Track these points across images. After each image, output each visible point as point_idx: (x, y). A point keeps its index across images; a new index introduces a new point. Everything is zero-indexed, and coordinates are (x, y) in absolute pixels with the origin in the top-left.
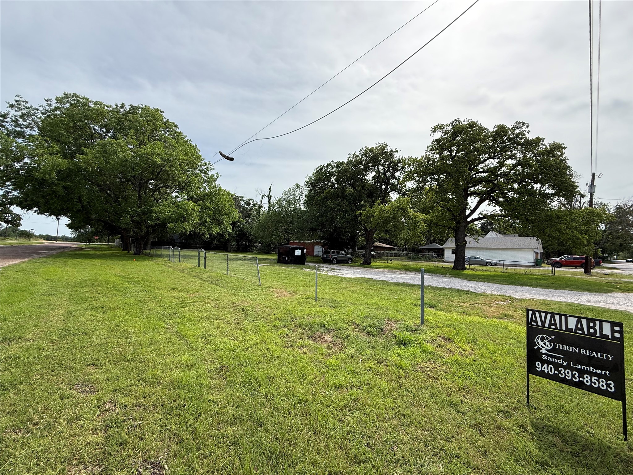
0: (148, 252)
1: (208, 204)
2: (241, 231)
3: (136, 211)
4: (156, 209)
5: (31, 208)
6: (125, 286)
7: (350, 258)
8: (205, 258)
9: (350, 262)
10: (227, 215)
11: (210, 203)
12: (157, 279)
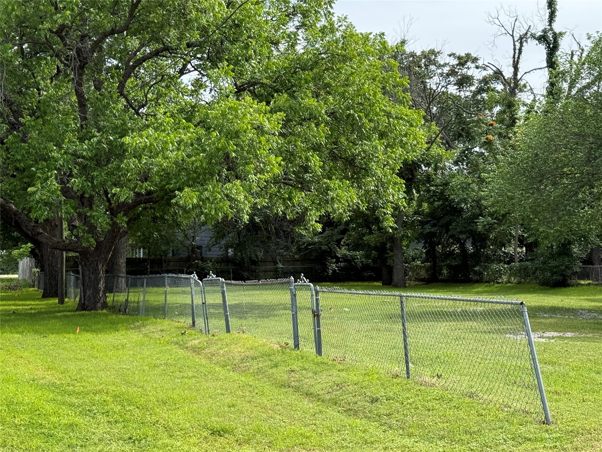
0: (121, 298)
1: (310, 102)
2: (442, 196)
3: (75, 155)
4: (138, 140)
6: (64, 421)
8: (316, 315)
10: (382, 135)
11: (317, 95)
12: (162, 395)
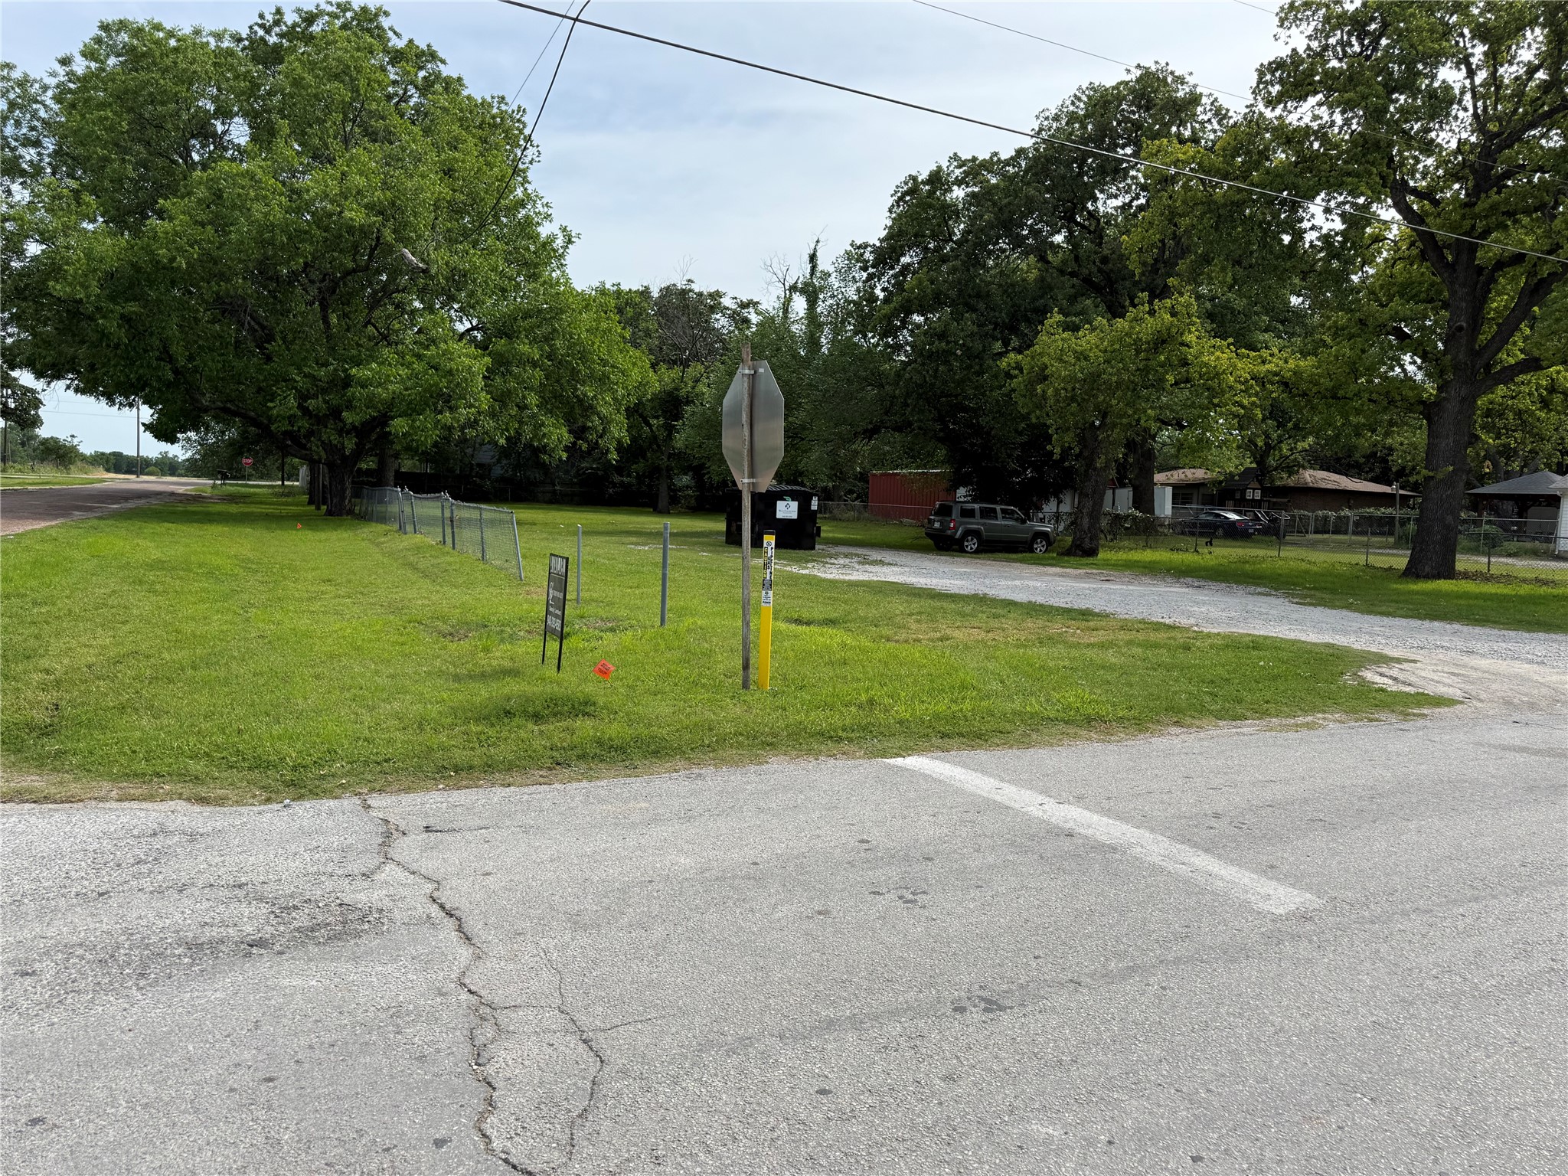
5: (58, 377)
7: (1044, 535)
9: (1040, 547)
